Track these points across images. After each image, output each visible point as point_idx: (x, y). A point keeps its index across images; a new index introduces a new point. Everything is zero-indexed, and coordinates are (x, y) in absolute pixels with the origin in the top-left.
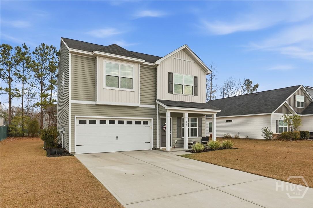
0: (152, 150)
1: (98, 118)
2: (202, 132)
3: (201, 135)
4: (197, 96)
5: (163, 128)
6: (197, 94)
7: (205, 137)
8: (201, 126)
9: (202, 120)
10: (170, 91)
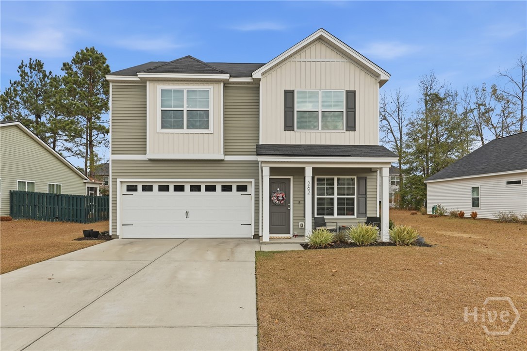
0: (253, 238)
1: (156, 181)
2: (368, 206)
3: (366, 213)
4: (355, 130)
5: (272, 199)
6: (354, 127)
7: (377, 218)
8: (366, 194)
9: (368, 180)
10: (289, 126)
